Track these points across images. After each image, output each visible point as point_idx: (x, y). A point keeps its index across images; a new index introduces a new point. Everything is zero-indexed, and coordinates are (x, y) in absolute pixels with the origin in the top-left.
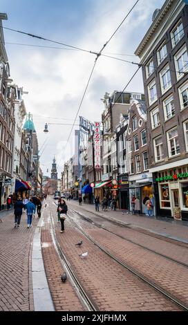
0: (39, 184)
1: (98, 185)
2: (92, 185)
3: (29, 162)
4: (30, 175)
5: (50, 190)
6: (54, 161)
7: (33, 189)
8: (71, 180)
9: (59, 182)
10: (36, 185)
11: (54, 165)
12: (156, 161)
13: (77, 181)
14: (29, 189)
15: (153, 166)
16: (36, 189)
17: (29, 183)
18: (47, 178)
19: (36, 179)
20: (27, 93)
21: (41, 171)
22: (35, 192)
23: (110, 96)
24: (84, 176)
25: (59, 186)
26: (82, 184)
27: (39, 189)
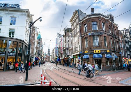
0: (43, 58)
1: (62, 58)
2: (60, 58)
3: (39, 50)
4: (39, 55)
5: (47, 60)
6: (49, 48)
7: (40, 60)
8: (55, 56)
9: (51, 56)
10: (42, 58)
11: (49, 50)
12: (74, 52)
13: (56, 56)
14: (39, 60)
15: (73, 54)
16: (42, 59)
17: (39, 58)
18: (46, 55)
19: (42, 56)
20: (39, 29)
21: (44, 52)
22: (41, 61)
23: (66, 29)
24: (58, 55)
25: (51, 58)
26: (58, 58)
27: (43, 59)
